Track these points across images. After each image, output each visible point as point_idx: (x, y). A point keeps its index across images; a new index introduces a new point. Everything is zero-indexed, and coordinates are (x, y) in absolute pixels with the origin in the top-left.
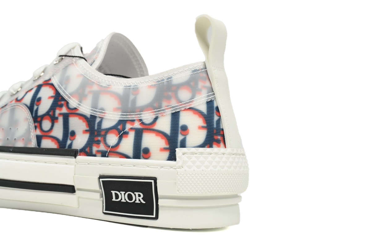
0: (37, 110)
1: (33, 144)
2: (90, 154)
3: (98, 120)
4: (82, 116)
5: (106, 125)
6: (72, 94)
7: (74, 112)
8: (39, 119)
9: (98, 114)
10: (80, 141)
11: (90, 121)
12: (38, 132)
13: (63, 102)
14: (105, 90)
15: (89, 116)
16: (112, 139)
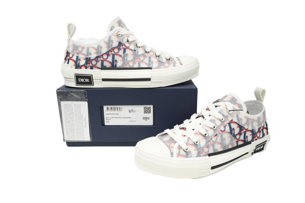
0: (234, 133)
1: (235, 145)
2: (253, 141)
3: (254, 130)
4: (250, 131)
5: (257, 131)
6: (245, 124)
7: (247, 130)
8: (235, 136)
9: (254, 129)
10: (250, 138)
11: (252, 131)
12: (236, 140)
13: (243, 128)
14: (253, 120)
15: (252, 130)
16: (258, 135)
